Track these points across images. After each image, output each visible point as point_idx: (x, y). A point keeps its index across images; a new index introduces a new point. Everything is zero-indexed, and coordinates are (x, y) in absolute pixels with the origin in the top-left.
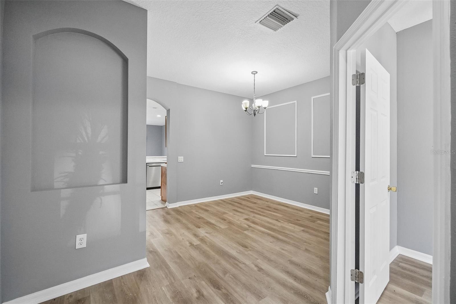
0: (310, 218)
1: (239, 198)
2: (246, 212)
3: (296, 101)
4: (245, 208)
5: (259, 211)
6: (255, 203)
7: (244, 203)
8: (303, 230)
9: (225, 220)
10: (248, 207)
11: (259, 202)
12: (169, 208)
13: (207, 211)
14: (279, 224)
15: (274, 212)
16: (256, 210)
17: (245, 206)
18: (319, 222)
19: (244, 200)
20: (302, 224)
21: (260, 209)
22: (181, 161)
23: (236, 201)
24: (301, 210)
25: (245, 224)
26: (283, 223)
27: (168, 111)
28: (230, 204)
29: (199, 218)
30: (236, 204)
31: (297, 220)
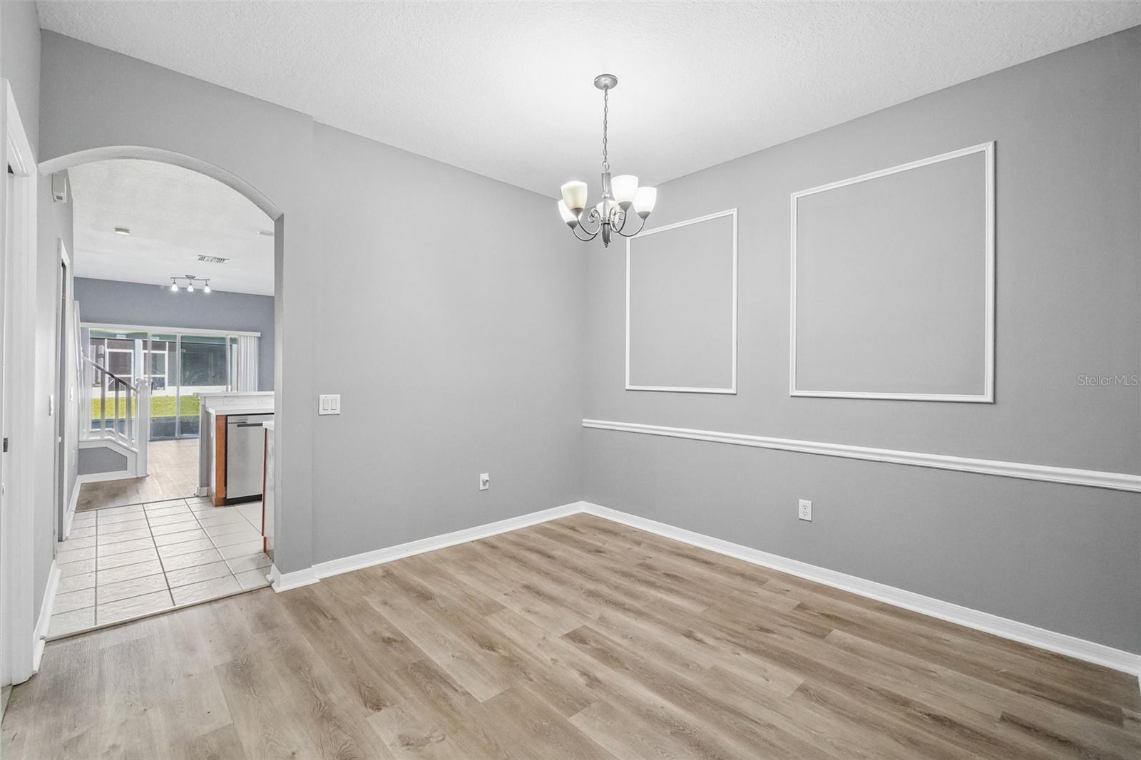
0: (800, 615)
1: (541, 530)
2: (570, 596)
3: (736, 209)
4: (566, 574)
5: (617, 588)
6: (598, 551)
7: (560, 551)
8: (803, 689)
9: (491, 648)
10: (575, 569)
11: (610, 544)
12: (278, 589)
13: (424, 597)
14: (704, 658)
15: (671, 591)
16: (606, 583)
17: (565, 564)
18: (838, 633)
19: (559, 538)
20: (785, 653)
21: (615, 579)
22: (332, 412)
23: (532, 544)
24: (756, 577)
25: (572, 665)
26: (713, 648)
27: (279, 222)
28: (514, 558)
29: (388, 641)
30: (534, 558)
31: (762, 629)
